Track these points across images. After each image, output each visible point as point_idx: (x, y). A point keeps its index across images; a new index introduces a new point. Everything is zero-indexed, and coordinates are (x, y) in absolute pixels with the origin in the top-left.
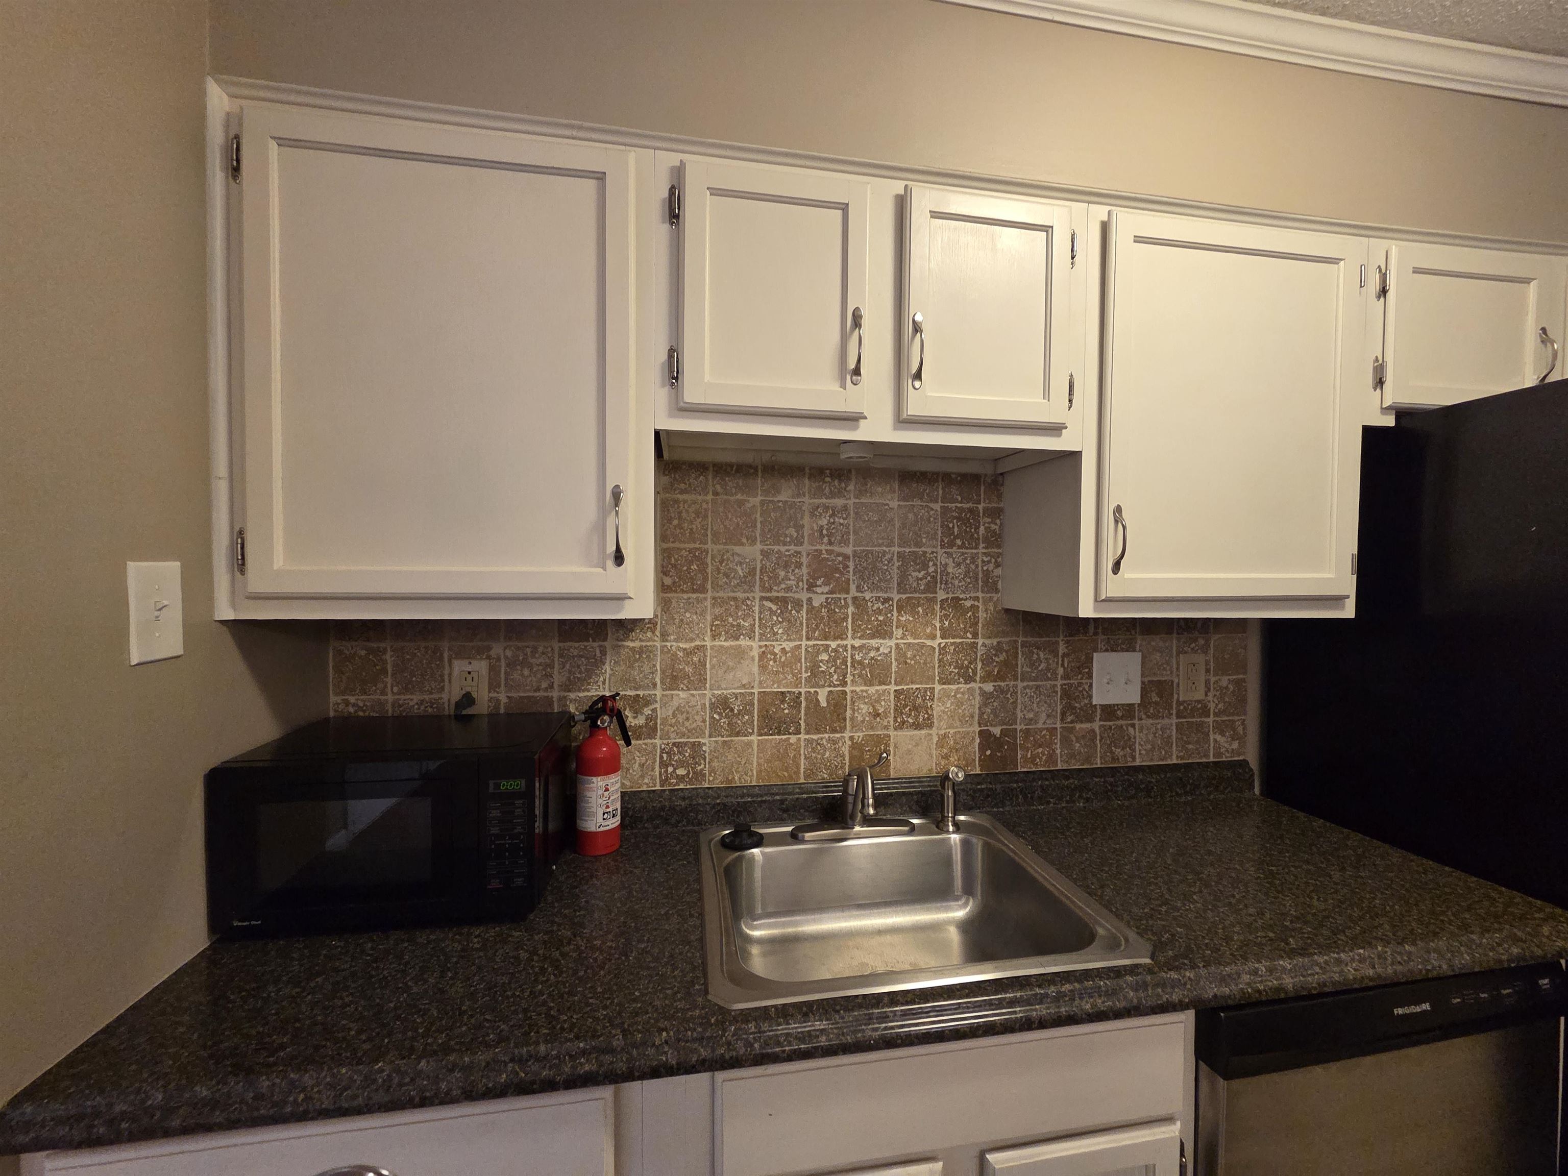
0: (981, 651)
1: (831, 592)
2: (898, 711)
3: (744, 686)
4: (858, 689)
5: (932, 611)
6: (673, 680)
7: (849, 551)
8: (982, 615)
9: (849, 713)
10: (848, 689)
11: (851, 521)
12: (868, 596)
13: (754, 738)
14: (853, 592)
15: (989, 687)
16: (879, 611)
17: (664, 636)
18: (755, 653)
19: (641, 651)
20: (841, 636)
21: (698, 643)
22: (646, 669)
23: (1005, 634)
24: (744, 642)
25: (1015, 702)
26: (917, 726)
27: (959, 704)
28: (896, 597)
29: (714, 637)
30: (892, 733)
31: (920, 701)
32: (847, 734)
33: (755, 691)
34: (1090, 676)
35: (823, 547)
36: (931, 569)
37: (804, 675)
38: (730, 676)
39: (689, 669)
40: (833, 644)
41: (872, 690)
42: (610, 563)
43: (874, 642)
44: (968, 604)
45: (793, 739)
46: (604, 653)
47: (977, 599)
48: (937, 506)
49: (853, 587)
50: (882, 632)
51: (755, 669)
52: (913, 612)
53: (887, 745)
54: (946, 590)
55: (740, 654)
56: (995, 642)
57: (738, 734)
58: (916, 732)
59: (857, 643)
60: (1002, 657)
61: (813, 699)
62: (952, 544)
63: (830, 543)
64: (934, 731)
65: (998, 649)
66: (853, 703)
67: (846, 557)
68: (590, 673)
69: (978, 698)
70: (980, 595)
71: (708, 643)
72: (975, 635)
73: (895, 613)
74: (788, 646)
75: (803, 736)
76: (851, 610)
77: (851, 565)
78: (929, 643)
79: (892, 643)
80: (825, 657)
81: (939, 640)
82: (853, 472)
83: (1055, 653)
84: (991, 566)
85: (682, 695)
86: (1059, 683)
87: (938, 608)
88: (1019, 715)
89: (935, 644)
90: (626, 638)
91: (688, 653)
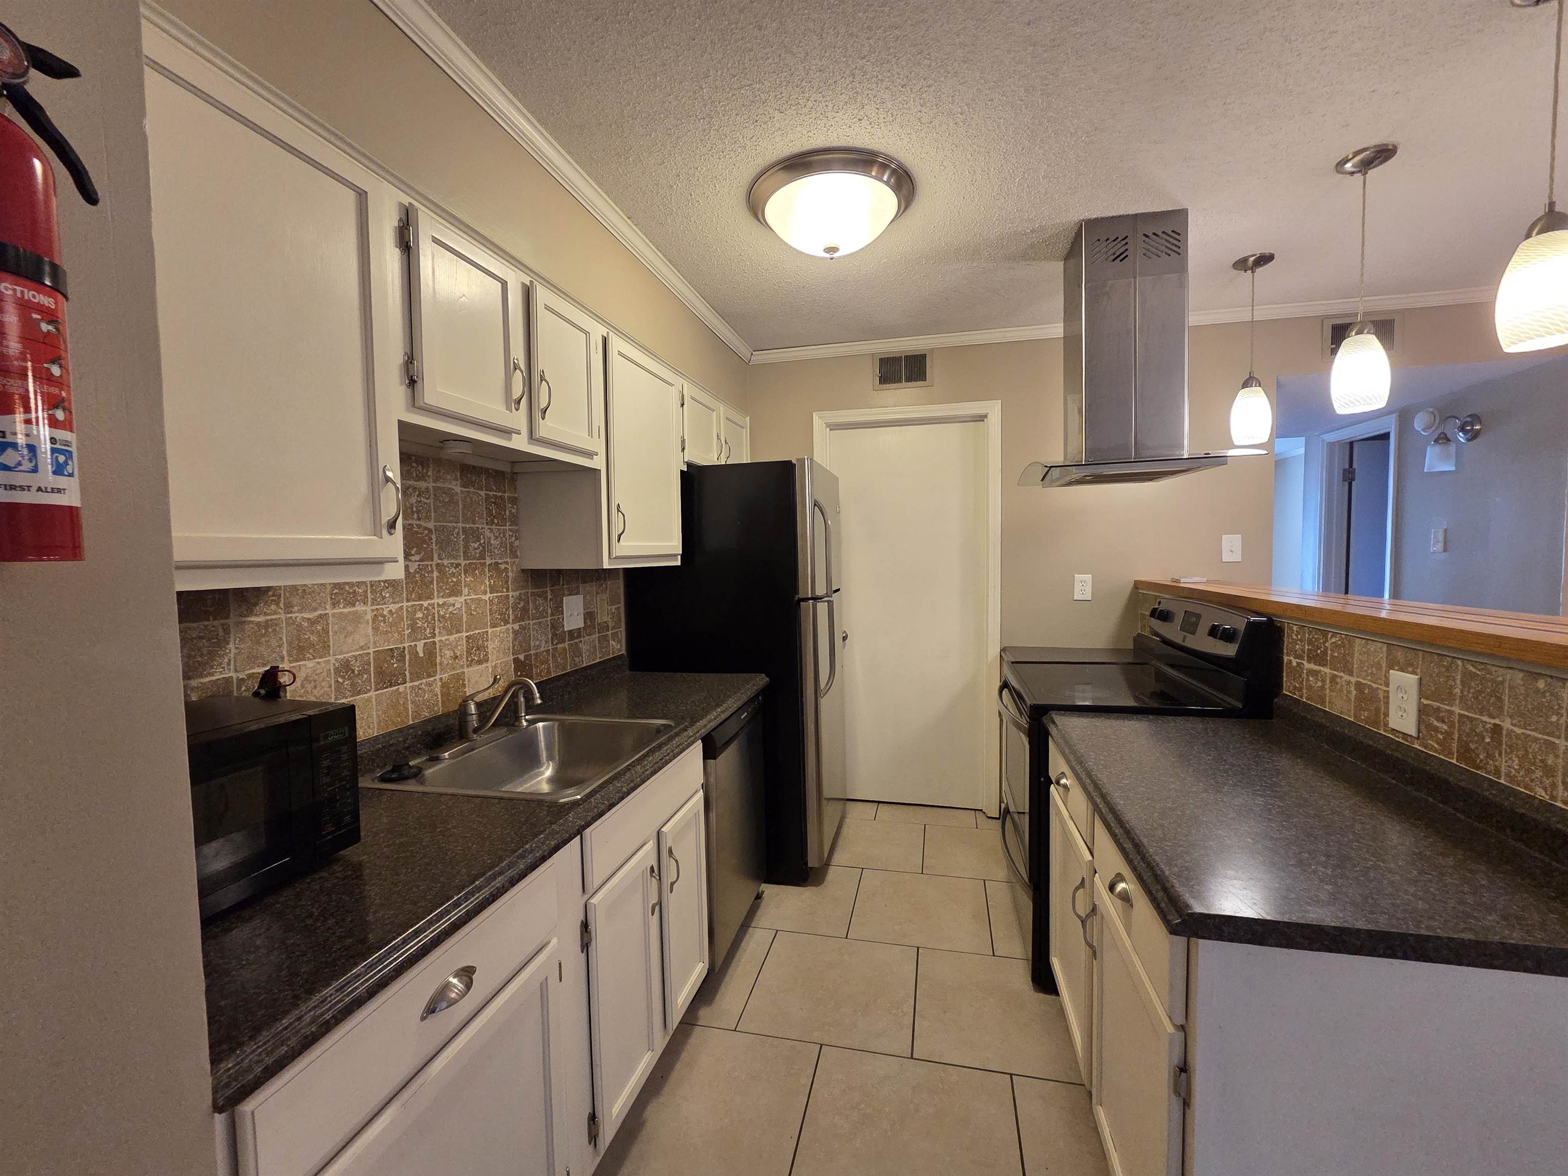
0: (511, 601)
1: (422, 560)
2: (469, 652)
3: (361, 648)
4: (443, 639)
5: (482, 573)
6: (300, 650)
7: (431, 525)
8: (510, 574)
9: (438, 658)
10: (437, 639)
11: (431, 501)
12: (446, 562)
13: (372, 694)
14: (436, 560)
15: (516, 627)
16: (453, 575)
17: (289, 608)
18: (369, 617)
19: (267, 625)
20: (429, 597)
21: (319, 612)
22: (274, 643)
23: (523, 588)
24: (359, 608)
25: (530, 635)
26: (480, 662)
27: (501, 641)
28: (463, 563)
29: (334, 605)
30: (466, 670)
31: (481, 642)
32: (438, 677)
33: (371, 651)
34: (563, 614)
35: (414, 522)
36: (482, 541)
37: (407, 632)
38: (350, 640)
39: (314, 638)
40: (425, 604)
41: (452, 638)
42: (385, 531)
43: (451, 600)
44: (503, 567)
45: (401, 688)
46: (227, 631)
47: (506, 563)
48: (483, 493)
49: (436, 556)
50: (455, 592)
51: (370, 631)
52: (474, 575)
53: (464, 680)
54: (491, 557)
55: (357, 619)
56: (517, 593)
57: (359, 693)
58: (480, 666)
59: (441, 601)
60: (522, 604)
61: (413, 650)
62: (492, 523)
63: (419, 519)
64: (489, 664)
65: (520, 598)
66: (441, 650)
67: (430, 531)
68: (212, 655)
69: (511, 635)
70: (508, 560)
71: (330, 611)
72: (508, 591)
73: (463, 576)
74: (394, 607)
75: (408, 685)
76: (435, 574)
77: (433, 537)
78: (483, 597)
79: (462, 599)
80: (419, 615)
81: (489, 595)
82: (431, 461)
83: (546, 598)
84: (513, 538)
85: (310, 664)
86: (549, 619)
87: (487, 570)
88: (532, 644)
89: (486, 597)
90: (250, 612)
91: (312, 622)
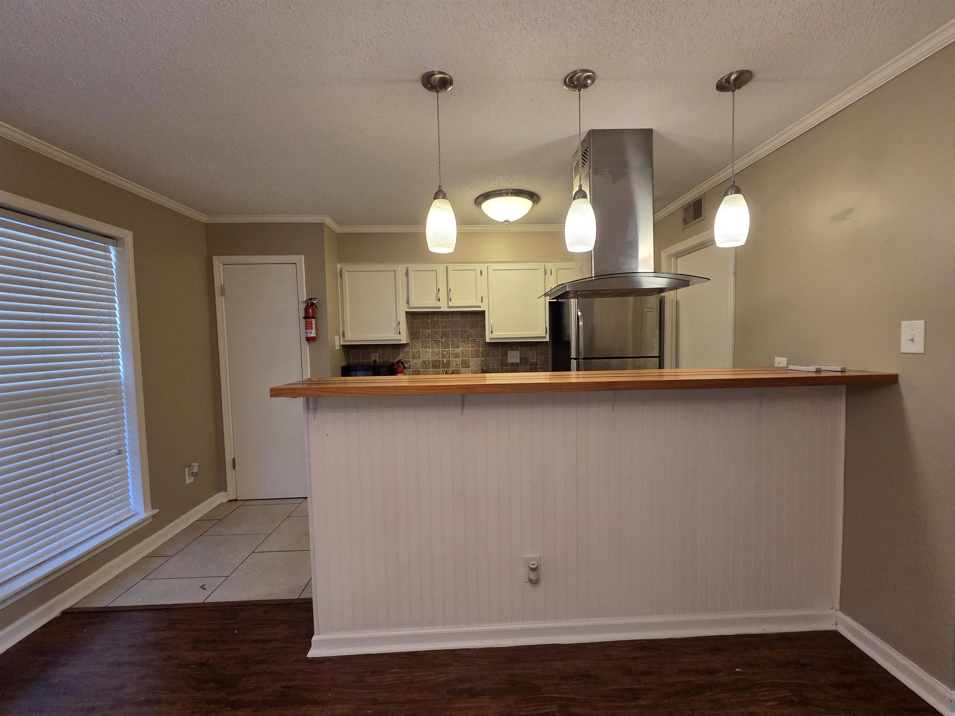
0: (481, 351)
1: (446, 339)
2: (462, 364)
3: (428, 359)
4: (453, 359)
5: (468, 342)
6: (414, 357)
7: (450, 330)
8: (480, 343)
9: (451, 364)
10: (450, 359)
11: (450, 324)
12: (454, 339)
13: (431, 369)
14: (451, 339)
15: (483, 359)
16: (457, 343)
17: (412, 348)
18: (430, 352)
19: (407, 351)
20: (449, 348)
21: (419, 350)
22: (409, 355)
23: (486, 347)
24: (428, 349)
25: (489, 362)
26: (466, 367)
27: (476, 362)
28: (461, 340)
29: (422, 349)
30: (460, 369)
31: (467, 362)
32: (451, 369)
33: (431, 360)
34: (507, 356)
35: (444, 330)
36: (468, 333)
37: (441, 356)
38: (425, 356)
39: (417, 355)
40: (447, 350)
41: (456, 359)
42: (398, 334)
43: (456, 349)
44: (477, 341)
45: (439, 370)
46: (400, 351)
47: (479, 339)
48: (469, 320)
49: (451, 338)
50: (458, 347)
51: (431, 355)
52: (464, 343)
53: (460, 371)
54: (472, 338)
55: (427, 352)
56: (484, 349)
57: (427, 369)
58: (467, 369)
59: (452, 349)
60: (486, 352)
61: (443, 361)
62: (473, 328)
63: (445, 329)
64: (470, 368)
65: (485, 350)
66: (452, 362)
67: (449, 331)
68: (398, 356)
69: (480, 361)
70: (480, 338)
71: (421, 350)
72: (479, 347)
73: (460, 343)
74: (437, 350)
75: (441, 369)
76: (451, 342)
77: (450, 333)
78: (468, 349)
79: (460, 349)
80: (445, 352)
81: (471, 349)
82: (450, 314)
83: (498, 351)
84: (482, 332)
85: (416, 360)
86: (500, 358)
87: (470, 342)
88: (490, 365)
89: (470, 349)
90: (404, 349)
91: (417, 352)
